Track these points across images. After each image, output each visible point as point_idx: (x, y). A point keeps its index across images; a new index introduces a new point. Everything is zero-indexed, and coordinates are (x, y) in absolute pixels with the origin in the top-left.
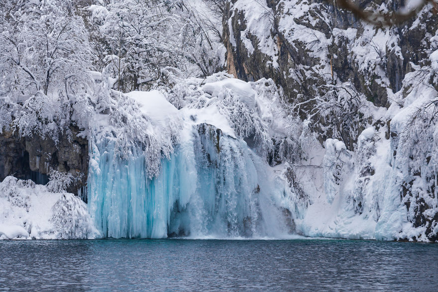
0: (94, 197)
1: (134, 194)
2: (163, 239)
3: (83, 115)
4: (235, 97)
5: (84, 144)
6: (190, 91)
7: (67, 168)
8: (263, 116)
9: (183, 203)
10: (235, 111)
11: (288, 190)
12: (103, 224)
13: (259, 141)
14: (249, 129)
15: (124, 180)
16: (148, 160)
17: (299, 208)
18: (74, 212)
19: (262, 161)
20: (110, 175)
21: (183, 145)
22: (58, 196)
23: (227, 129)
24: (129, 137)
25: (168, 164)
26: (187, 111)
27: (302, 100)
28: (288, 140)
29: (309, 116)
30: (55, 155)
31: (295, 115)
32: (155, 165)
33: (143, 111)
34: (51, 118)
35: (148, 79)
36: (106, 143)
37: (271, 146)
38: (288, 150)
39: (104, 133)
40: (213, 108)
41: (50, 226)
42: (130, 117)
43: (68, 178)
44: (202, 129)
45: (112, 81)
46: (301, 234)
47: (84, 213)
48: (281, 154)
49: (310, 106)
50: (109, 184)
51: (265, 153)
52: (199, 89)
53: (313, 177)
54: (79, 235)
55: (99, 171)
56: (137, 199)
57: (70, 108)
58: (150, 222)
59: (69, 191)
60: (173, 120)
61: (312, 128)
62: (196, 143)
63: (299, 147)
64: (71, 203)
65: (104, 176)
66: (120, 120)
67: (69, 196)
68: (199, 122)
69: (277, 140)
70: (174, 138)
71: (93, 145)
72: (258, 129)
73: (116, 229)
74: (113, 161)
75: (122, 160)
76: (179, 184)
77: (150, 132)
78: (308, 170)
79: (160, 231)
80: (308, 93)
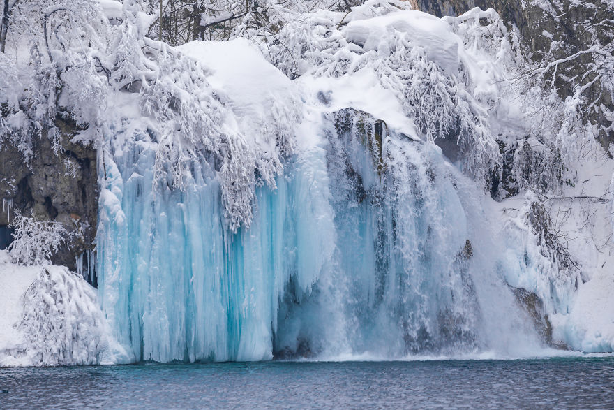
0: (112, 272)
1: (198, 264)
3: (84, 94)
4: (416, 50)
5: (87, 159)
6: (316, 38)
7: (52, 212)
8: (478, 91)
9: (305, 282)
10: (416, 81)
11: (534, 251)
12: (134, 331)
13: (469, 145)
14: (445, 119)
15: (176, 236)
16: (227, 192)
17: (560, 291)
18: (69, 306)
20: (145, 226)
21: (303, 157)
22: (33, 273)
23: (398, 121)
24: (186, 140)
25: (271, 198)
26: (311, 83)
27: (560, 54)
28: (533, 141)
29: (578, 90)
30: (24, 184)
31: (546, 88)
32: (243, 202)
33: (216, 84)
34: (14, 103)
35: (225, 15)
36: (135, 155)
37: (496, 157)
38: (532, 164)
39: (130, 134)
40: (367, 74)
41: (17, 338)
42: (185, 98)
43: (53, 234)
45: (147, 19)
46: (564, 347)
47: (90, 308)
48: (517, 173)
49: (579, 68)
50: (143, 244)
51: (482, 172)
52: (336, 34)
53: (589, 222)
54: (80, 356)
55: (120, 216)
56: (206, 276)
57: (55, 79)
58: (233, 326)
59: (56, 260)
60: (280, 103)
61: (585, 116)
62: (331, 151)
63: (557, 158)
64: (61, 287)
65: (133, 228)
66: (164, 105)
67: (59, 272)
68: (338, 105)
69: (509, 144)
70: (282, 142)
71: (106, 160)
72: (466, 120)
74: (152, 194)
75: (170, 191)
76: (296, 242)
77: (231, 129)
78: (577, 207)
79: (257, 345)
80: (574, 39)
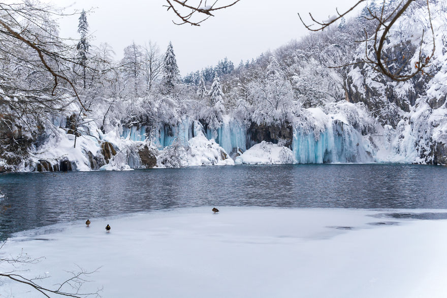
0: (295, 148)
1: (310, 147)
2: (321, 164)
3: (291, 117)
4: (349, 109)
5: (291, 128)
6: (331, 107)
7: (285, 138)
8: (360, 116)
9: (329, 150)
10: (349, 115)
11: (370, 145)
12: (299, 158)
13: (358, 126)
14: (354, 122)
15: (306, 142)
16: (315, 134)
17: (374, 152)
18: (288, 154)
19: (359, 134)
20: (301, 140)
21: (328, 128)
22: (281, 148)
23: (346, 122)
24: (308, 125)
25: (323, 136)
26: (330, 115)
27: (375, 110)
28: (370, 125)
29: (378, 116)
30: (280, 133)
31: (372, 116)
32: (318, 136)
33: (313, 115)
34: (278, 119)
35: (315, 103)
36: (299, 128)
37: (363, 128)
38: (370, 129)
39: (298, 124)
40: (340, 114)
41: (279, 159)
42: (308, 118)
43: (285, 141)
44: (336, 122)
45: (301, 104)
46: (375, 162)
47: (291, 154)
48: (367, 131)
49: (378, 112)
50: (300, 143)
51: (361, 131)
52: (335, 107)
53: (380, 140)
54: (289, 162)
55: (297, 138)
56: (311, 149)
57: (286, 115)
58: (316, 157)
59: (285, 146)
60: (325, 119)
61: (379, 121)
62: (333, 127)
63: (374, 128)
64: (286, 150)
65: (299, 140)
66: (304, 119)
67: (286, 148)
68: (335, 119)
69: (365, 126)
70: (325, 126)
71: (294, 129)
72: (358, 122)
73: (303, 160)
74: (302, 135)
75: (305, 134)
76: (327, 143)
77: (316, 123)
78: (378, 137)
79: (320, 161)
80: (377, 107)
